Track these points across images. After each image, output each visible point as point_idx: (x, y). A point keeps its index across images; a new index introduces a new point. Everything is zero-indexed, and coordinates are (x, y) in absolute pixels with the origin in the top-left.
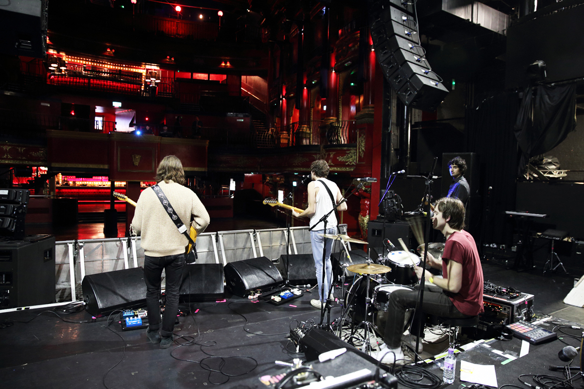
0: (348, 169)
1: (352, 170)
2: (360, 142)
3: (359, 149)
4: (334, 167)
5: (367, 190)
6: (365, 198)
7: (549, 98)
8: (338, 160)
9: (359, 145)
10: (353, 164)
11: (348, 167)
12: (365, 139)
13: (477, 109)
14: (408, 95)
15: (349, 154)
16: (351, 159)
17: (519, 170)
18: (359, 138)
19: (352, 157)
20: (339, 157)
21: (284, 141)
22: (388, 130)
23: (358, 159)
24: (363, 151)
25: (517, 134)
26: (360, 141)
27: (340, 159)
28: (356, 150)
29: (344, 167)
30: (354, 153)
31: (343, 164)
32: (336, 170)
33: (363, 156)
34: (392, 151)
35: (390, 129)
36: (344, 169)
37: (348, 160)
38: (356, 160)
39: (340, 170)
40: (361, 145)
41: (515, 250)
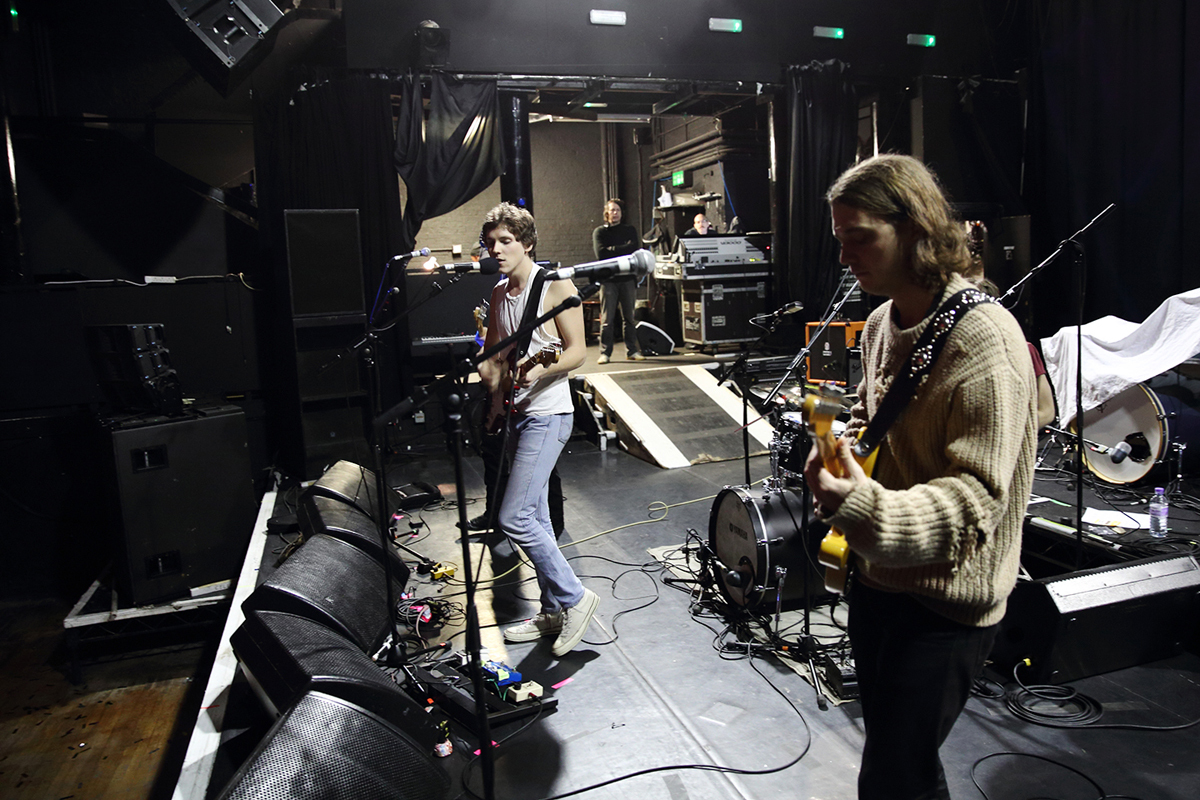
14: (230, 38)
41: (422, 420)
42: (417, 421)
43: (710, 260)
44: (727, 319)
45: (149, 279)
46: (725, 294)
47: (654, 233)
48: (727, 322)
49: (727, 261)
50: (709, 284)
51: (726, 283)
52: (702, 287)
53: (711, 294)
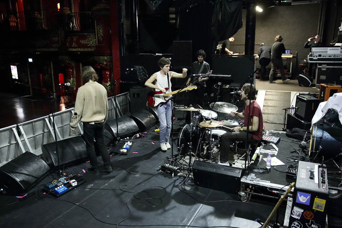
0: (90, 50)
1: (93, 50)
2: (98, 30)
3: (98, 35)
4: (78, 48)
5: (107, 64)
6: (106, 70)
7: (229, 8)
8: (81, 43)
9: (97, 32)
10: (93, 45)
11: (89, 48)
12: (102, 27)
13: (187, 11)
14: (154, 4)
15: (89, 38)
16: (91, 42)
17: (213, 49)
18: (97, 26)
19: (92, 40)
20: (81, 40)
21: (13, 24)
22: (121, 21)
23: (97, 42)
24: (102, 36)
25: (212, 28)
26: (98, 28)
27: (83, 42)
28: (95, 35)
29: (86, 48)
30: (93, 37)
31: (85, 46)
32: (80, 50)
33: (101, 40)
34: (125, 36)
35: (122, 20)
36: (86, 50)
37: (89, 43)
38: (96, 43)
39: (84, 50)
40: (100, 32)
41: (213, 96)
42: (211, 96)
43: (322, 56)
44: (326, 77)
45: (157, 54)
46: (327, 68)
47: (335, 41)
48: (326, 78)
49: (330, 56)
50: (320, 64)
51: (328, 64)
52: (318, 65)
53: (321, 68)
